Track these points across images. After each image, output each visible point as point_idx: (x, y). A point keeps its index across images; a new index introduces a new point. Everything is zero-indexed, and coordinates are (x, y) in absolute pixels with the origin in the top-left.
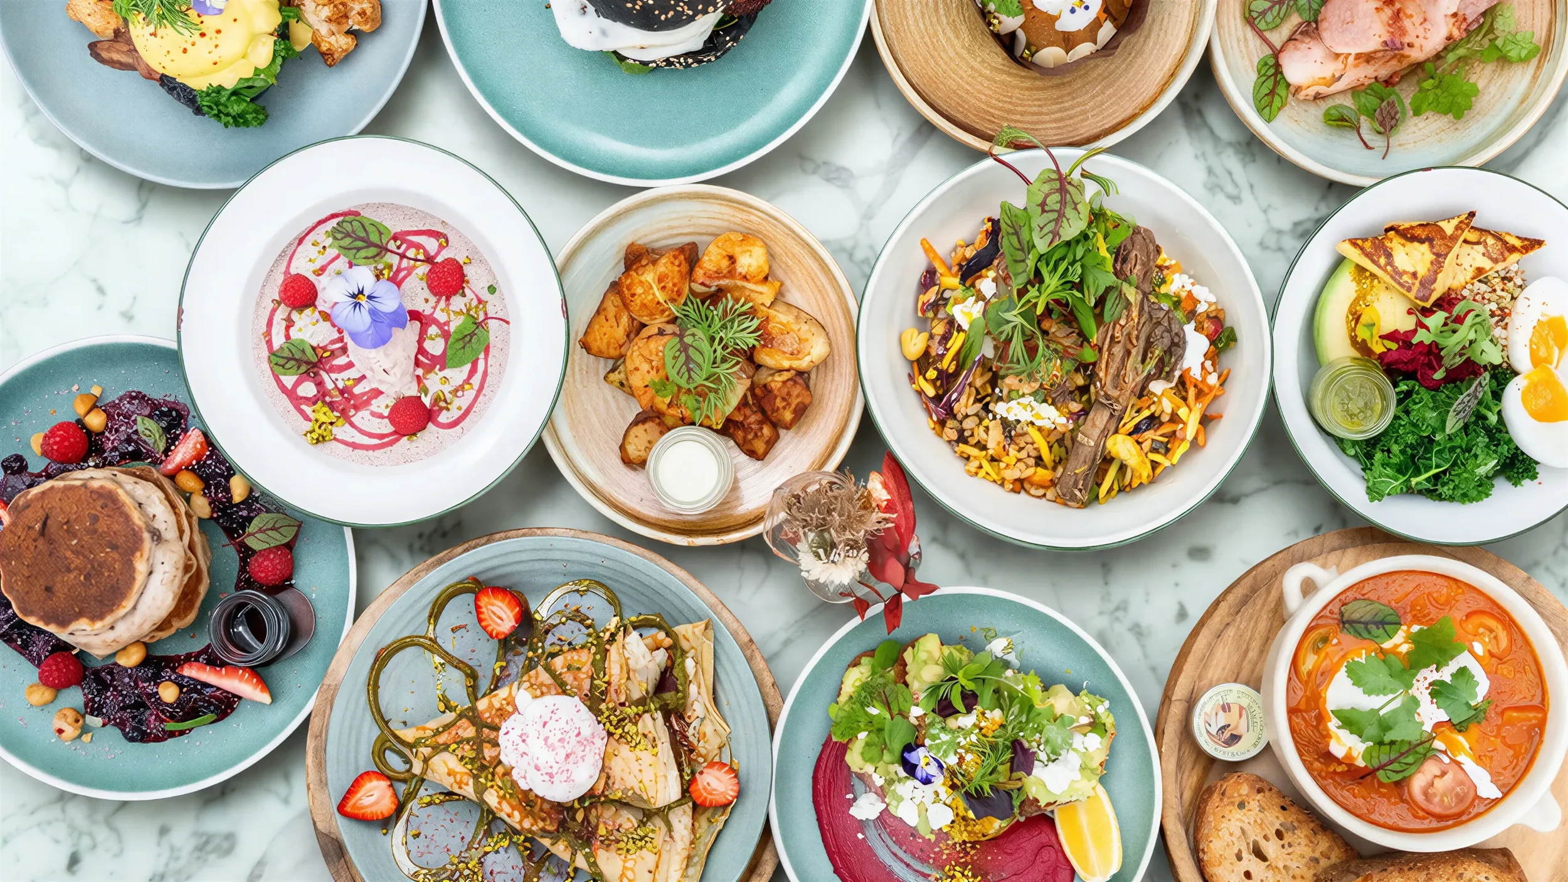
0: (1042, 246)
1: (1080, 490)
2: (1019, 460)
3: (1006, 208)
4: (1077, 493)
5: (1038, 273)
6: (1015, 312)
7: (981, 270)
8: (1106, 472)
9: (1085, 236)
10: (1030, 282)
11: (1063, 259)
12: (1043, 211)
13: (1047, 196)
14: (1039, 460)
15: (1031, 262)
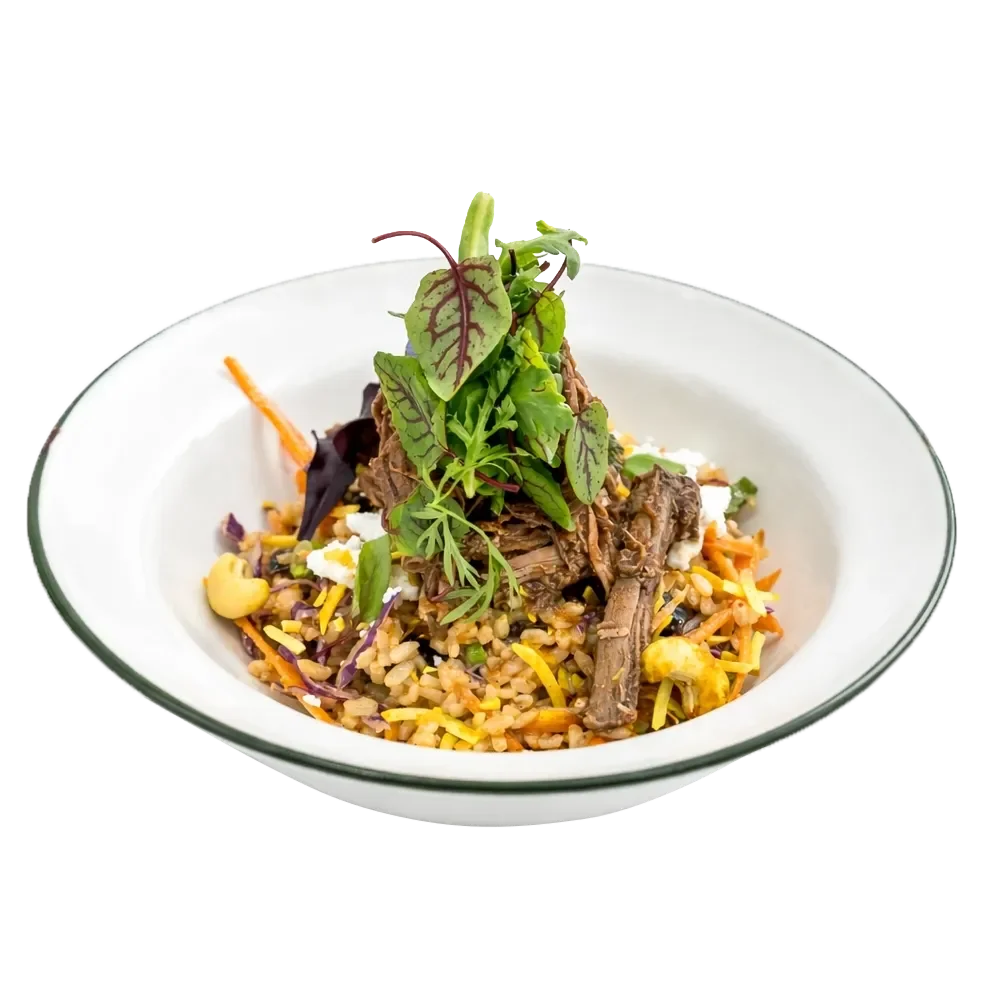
0: (445, 391)
1: (624, 704)
2: (506, 702)
3: (382, 361)
4: (620, 706)
5: (451, 438)
6: (435, 504)
7: (331, 510)
8: (651, 703)
9: (506, 352)
10: (447, 457)
11: (481, 401)
12: (435, 337)
13: (435, 311)
14: (541, 693)
15: (438, 429)
